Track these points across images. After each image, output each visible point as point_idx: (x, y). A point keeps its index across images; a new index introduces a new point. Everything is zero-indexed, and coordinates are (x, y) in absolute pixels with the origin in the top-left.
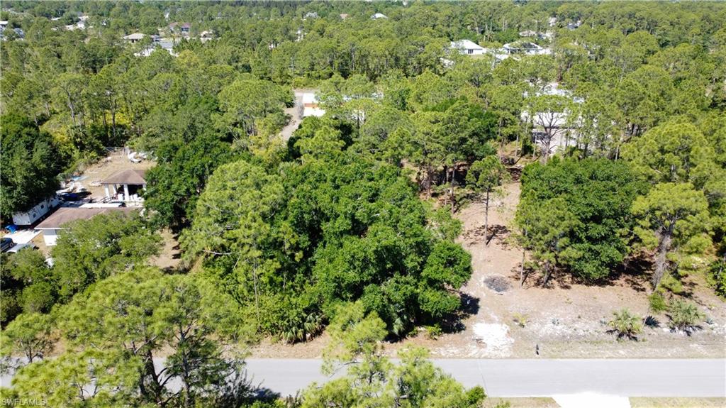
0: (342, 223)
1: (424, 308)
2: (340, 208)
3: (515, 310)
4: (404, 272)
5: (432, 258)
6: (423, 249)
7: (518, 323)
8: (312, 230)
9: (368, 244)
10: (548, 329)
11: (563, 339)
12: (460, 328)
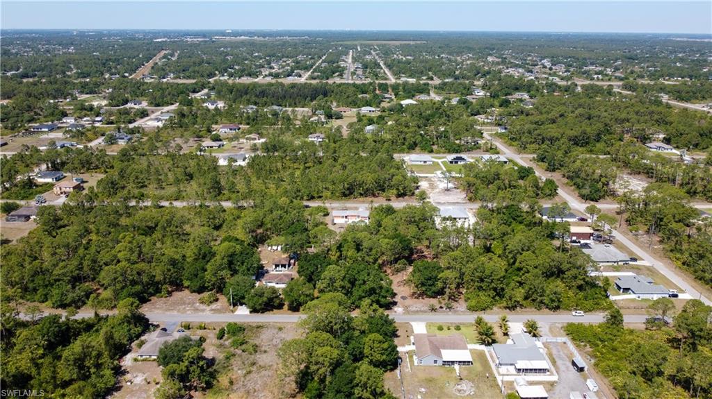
0: (361, 282)
1: (381, 303)
2: (360, 278)
3: (406, 304)
4: (376, 293)
5: (383, 290)
6: (381, 288)
7: (406, 308)
8: (353, 283)
9: (367, 287)
10: (414, 309)
11: (417, 311)
12: (391, 309)
